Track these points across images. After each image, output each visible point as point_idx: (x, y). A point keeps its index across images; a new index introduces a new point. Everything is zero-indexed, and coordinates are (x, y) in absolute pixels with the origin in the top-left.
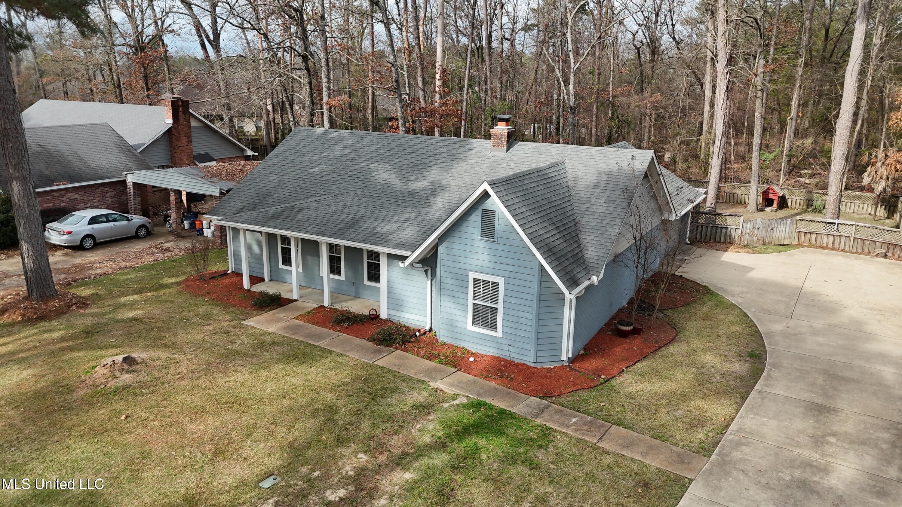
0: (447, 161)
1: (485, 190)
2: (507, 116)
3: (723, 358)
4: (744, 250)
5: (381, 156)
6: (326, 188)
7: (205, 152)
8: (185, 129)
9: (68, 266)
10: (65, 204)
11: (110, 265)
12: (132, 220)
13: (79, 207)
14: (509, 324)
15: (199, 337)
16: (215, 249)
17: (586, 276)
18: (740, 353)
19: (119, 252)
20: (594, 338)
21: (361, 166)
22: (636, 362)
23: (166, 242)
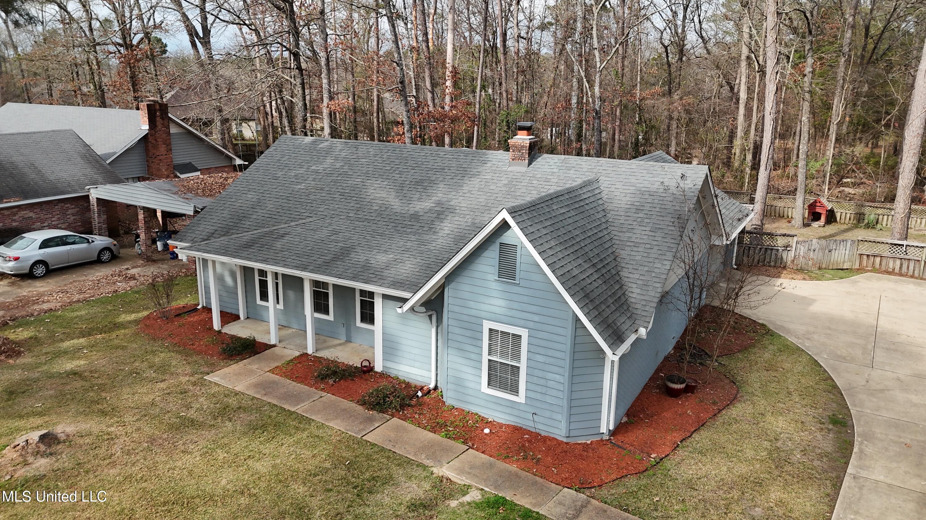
0: (457, 178)
1: (504, 219)
2: (528, 124)
3: (800, 425)
4: (800, 276)
5: (379, 171)
6: (312, 209)
7: (188, 161)
8: (164, 136)
9: (10, 300)
10: (17, 224)
11: (60, 297)
12: (93, 242)
13: (34, 226)
14: (533, 387)
15: (148, 399)
16: (188, 276)
17: (632, 327)
18: (820, 419)
19: (74, 281)
20: (638, 399)
21: (355, 183)
22: (693, 433)
23: (133, 268)
